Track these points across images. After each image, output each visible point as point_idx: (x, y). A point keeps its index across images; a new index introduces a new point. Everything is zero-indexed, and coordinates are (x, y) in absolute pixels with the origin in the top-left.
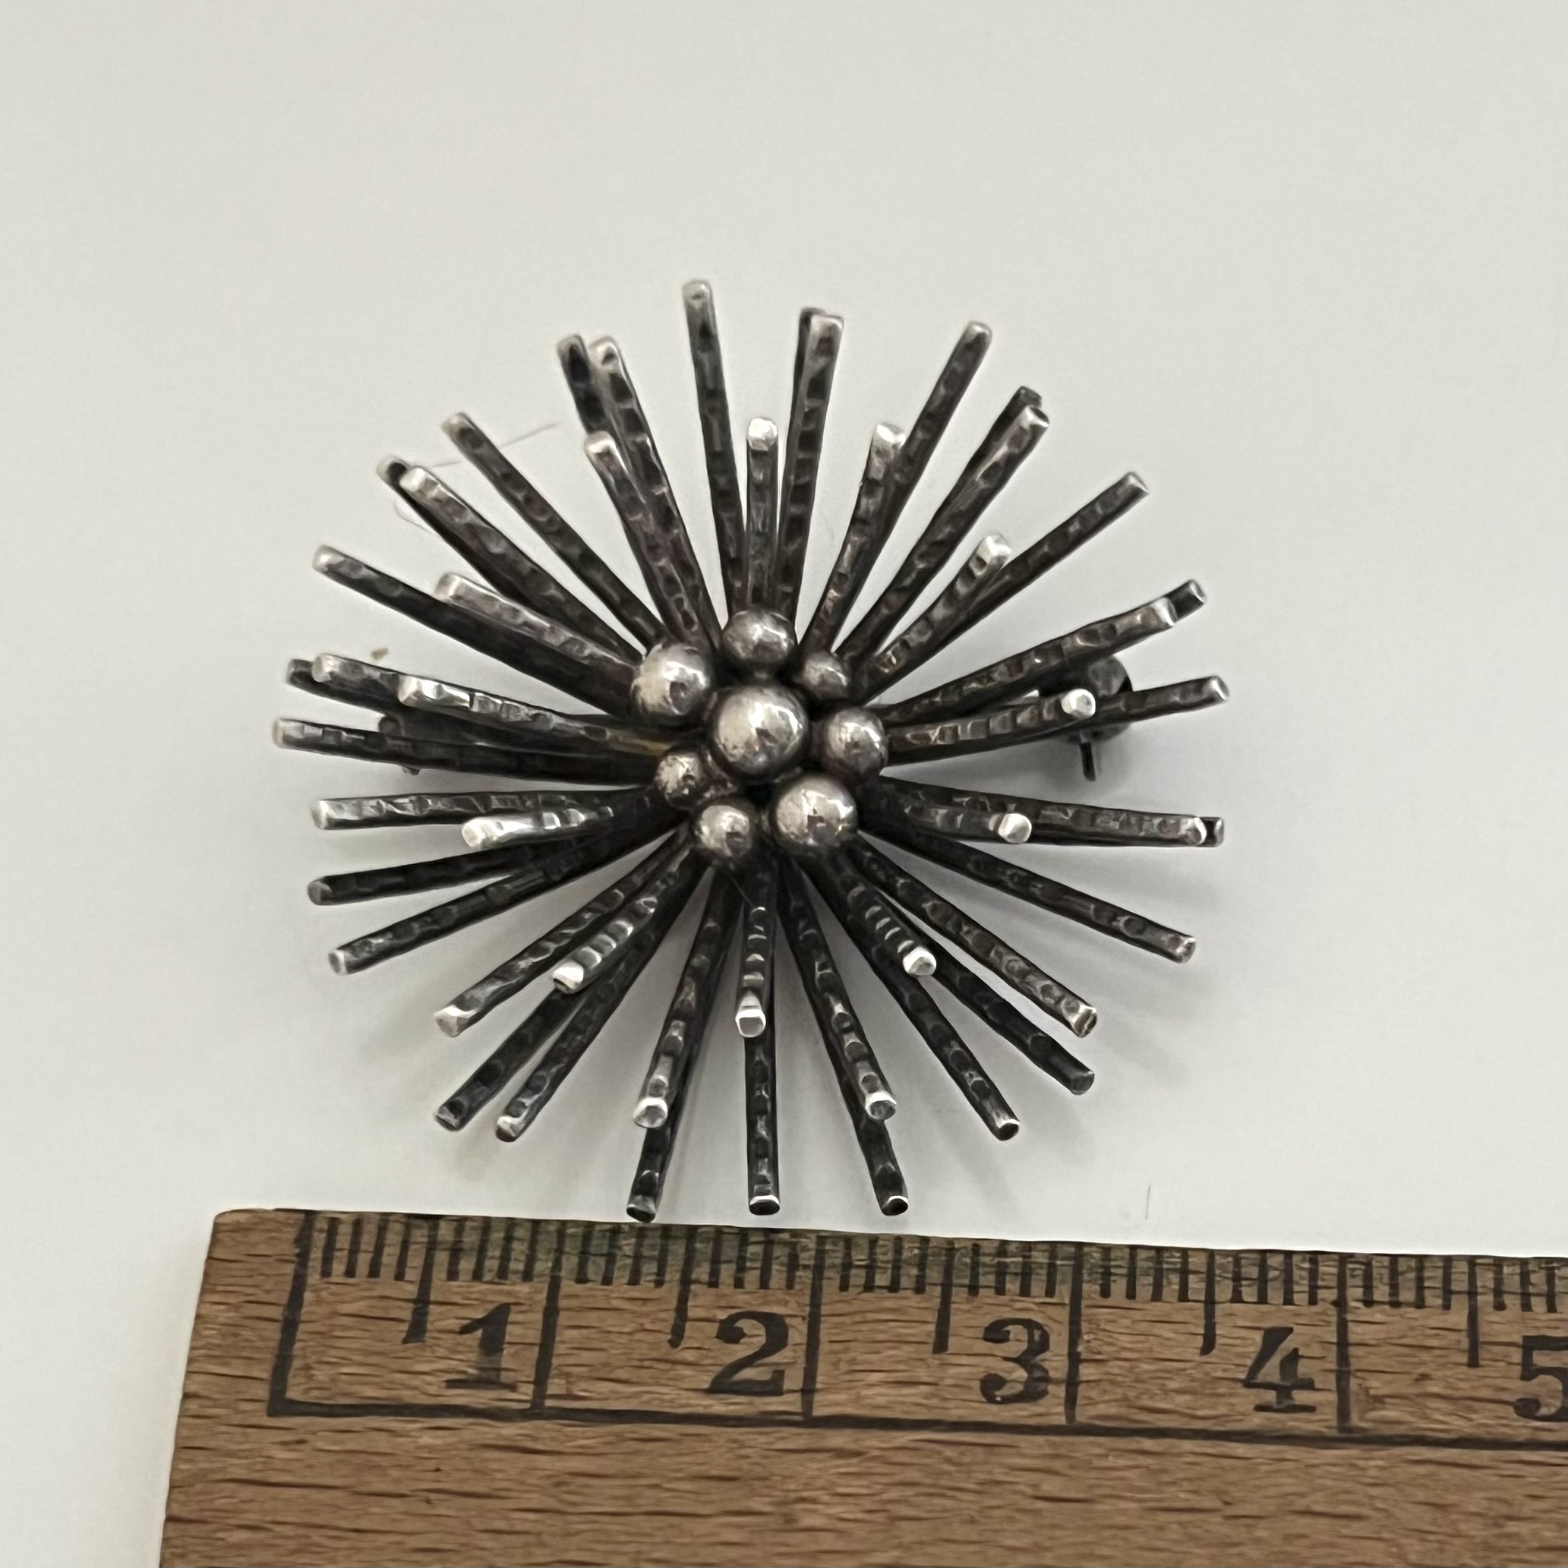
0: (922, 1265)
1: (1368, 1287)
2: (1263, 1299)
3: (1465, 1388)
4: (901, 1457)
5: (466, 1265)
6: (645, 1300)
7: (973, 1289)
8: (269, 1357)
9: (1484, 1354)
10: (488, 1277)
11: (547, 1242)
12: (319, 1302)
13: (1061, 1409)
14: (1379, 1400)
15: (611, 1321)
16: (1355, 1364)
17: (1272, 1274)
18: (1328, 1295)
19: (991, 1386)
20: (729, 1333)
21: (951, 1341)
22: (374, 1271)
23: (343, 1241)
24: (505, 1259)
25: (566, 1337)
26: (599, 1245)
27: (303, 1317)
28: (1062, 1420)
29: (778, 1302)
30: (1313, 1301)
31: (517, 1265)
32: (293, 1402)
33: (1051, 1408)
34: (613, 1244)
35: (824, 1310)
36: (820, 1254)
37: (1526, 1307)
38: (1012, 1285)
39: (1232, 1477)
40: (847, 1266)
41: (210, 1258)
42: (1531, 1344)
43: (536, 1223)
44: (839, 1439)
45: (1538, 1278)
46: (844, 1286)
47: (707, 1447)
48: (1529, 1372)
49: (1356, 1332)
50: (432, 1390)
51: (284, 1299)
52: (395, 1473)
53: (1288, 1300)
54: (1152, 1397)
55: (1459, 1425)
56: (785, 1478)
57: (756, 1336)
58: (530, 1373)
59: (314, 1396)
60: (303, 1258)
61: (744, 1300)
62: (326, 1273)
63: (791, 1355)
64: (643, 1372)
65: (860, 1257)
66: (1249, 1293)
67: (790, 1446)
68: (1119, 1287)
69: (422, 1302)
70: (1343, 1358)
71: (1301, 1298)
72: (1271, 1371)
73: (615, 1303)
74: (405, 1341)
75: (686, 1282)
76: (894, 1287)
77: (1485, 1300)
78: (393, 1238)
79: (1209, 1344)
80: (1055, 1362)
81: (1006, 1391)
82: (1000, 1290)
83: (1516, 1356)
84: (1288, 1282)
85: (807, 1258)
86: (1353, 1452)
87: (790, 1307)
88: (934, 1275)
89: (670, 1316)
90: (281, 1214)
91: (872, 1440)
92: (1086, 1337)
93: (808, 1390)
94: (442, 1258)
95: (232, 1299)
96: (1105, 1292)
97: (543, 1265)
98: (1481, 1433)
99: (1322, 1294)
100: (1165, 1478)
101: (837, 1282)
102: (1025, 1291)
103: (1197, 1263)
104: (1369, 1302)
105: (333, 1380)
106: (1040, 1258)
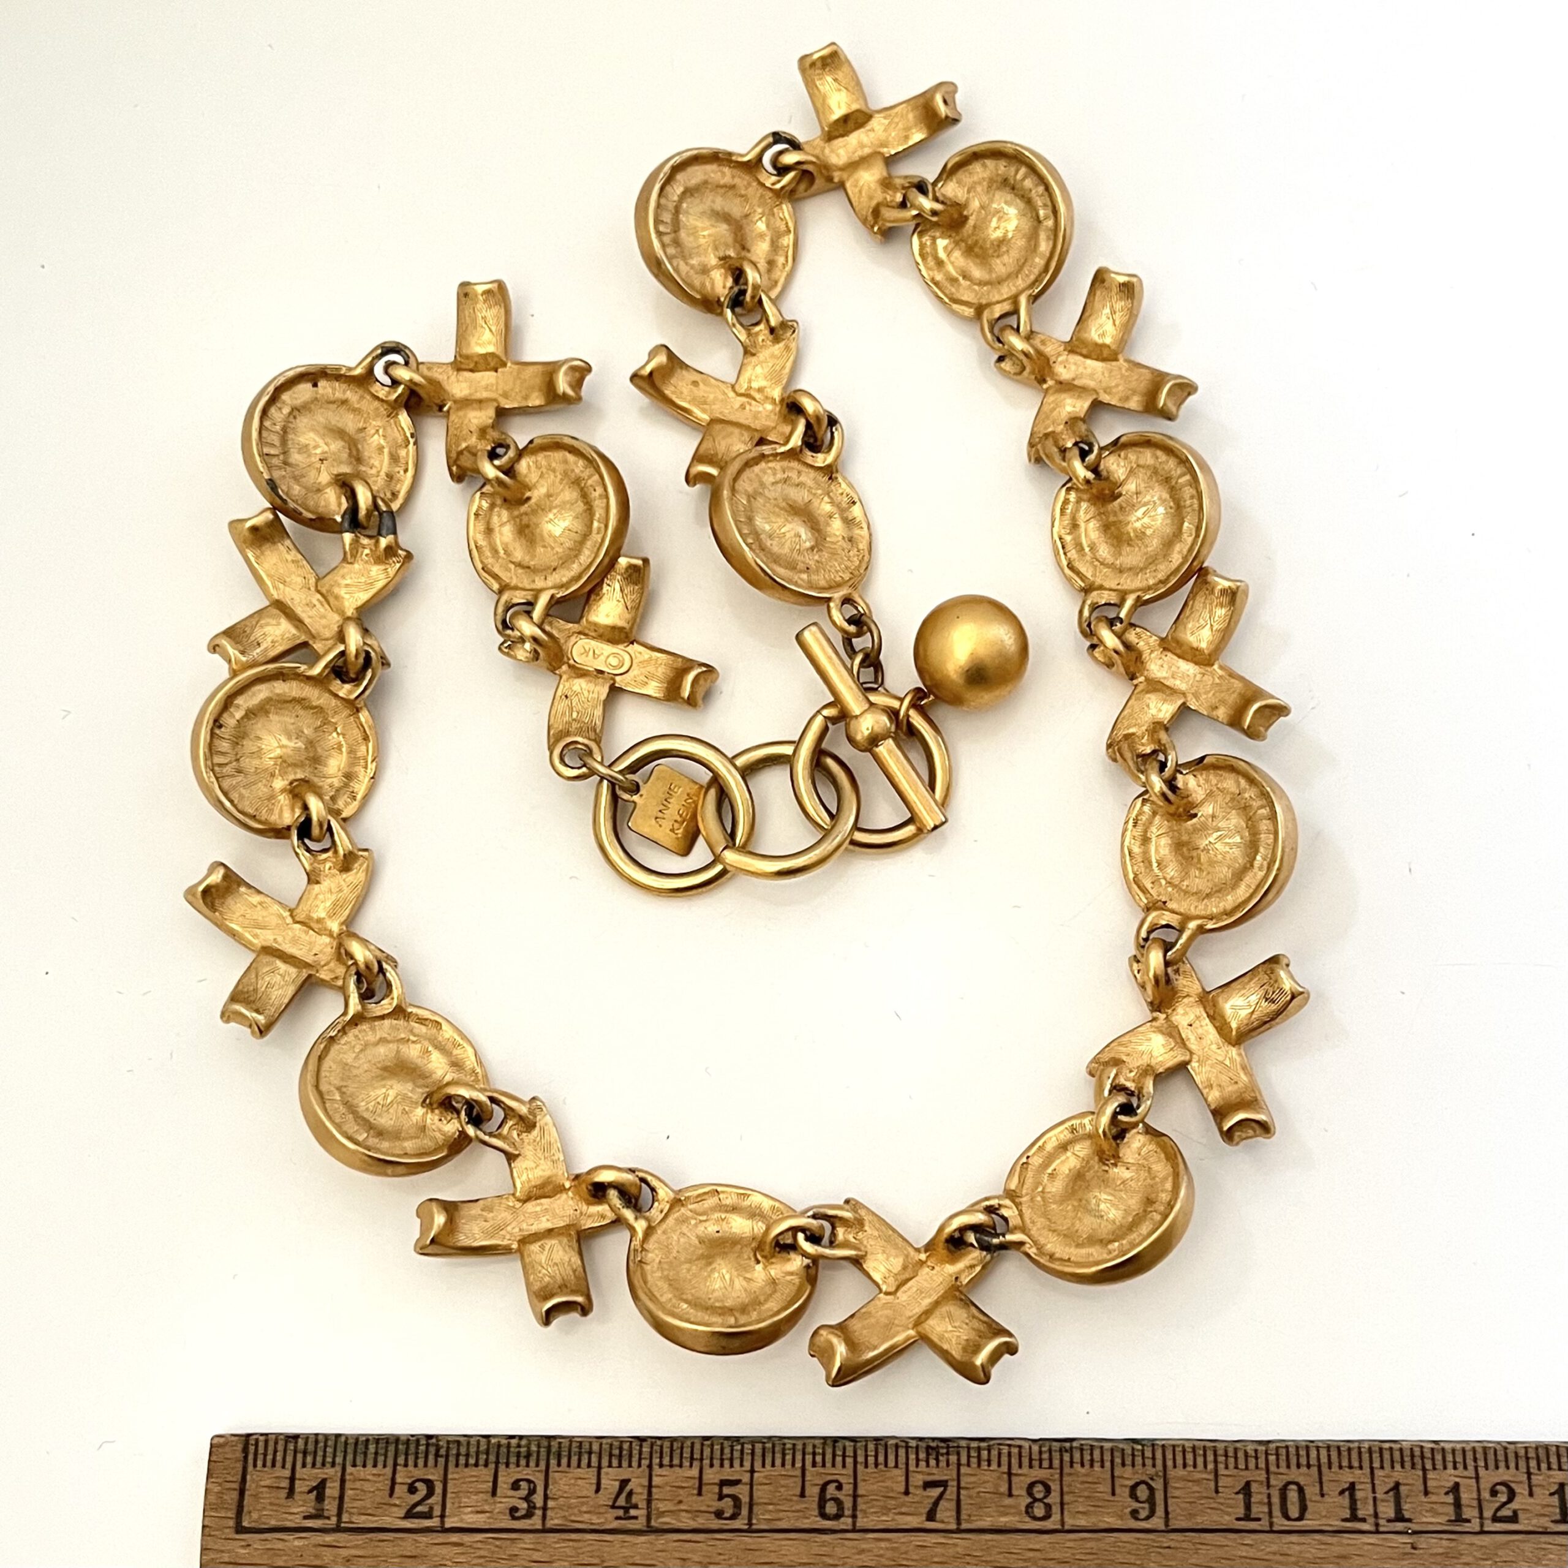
0: (487, 1453)
1: (661, 1457)
2: (620, 1466)
3: (696, 1507)
4: (479, 1545)
5: (309, 1459)
6: (379, 1475)
7: (507, 1465)
8: (234, 1507)
9: (704, 1488)
10: (318, 1464)
11: (340, 1447)
12: (253, 1481)
13: (540, 1522)
14: (662, 1514)
15: (367, 1486)
16: (655, 1496)
17: (625, 1452)
18: (645, 1462)
19: (513, 1510)
20: (412, 1489)
21: (499, 1491)
22: (273, 1465)
23: (261, 1450)
24: (324, 1456)
25: (349, 1493)
26: (361, 1448)
27: (247, 1486)
28: (539, 1527)
29: (433, 1474)
30: (640, 1466)
31: (329, 1460)
32: (245, 1528)
33: (536, 1522)
34: (367, 1448)
35: (450, 1476)
36: (448, 1448)
37: (722, 1465)
38: (523, 1462)
39: (607, 1549)
40: (458, 1455)
41: (209, 1461)
42: (723, 1483)
43: (338, 1436)
44: (454, 1538)
45: (727, 1451)
46: (457, 1465)
47: (404, 1544)
48: (721, 1497)
49: (656, 1481)
50: (297, 1521)
51: (239, 1477)
52: (285, 1558)
53: (630, 1466)
54: (575, 1515)
55: (693, 1524)
56: (436, 1555)
57: (422, 1488)
58: (334, 1511)
59: (253, 1525)
60: (246, 1458)
61: (419, 1473)
62: (255, 1466)
63: (436, 1499)
64: (380, 1511)
65: (463, 1450)
66: (615, 1462)
67: (436, 1541)
68: (564, 1461)
69: (292, 1479)
70: (650, 1493)
71: (635, 1464)
72: (621, 1501)
73: (369, 1477)
74: (287, 1498)
75: (395, 1465)
76: (476, 1465)
77: (706, 1462)
78: (280, 1447)
79: (598, 1490)
80: (538, 1499)
81: (517, 1515)
82: (518, 1465)
83: (716, 1489)
84: (630, 1456)
85: (443, 1452)
86: (652, 1537)
87: (434, 1475)
88: (492, 1458)
89: (389, 1482)
90: (236, 1438)
91: (467, 1538)
92: (551, 1487)
93: (442, 1516)
94: (300, 1456)
95: (219, 1480)
96: (559, 1465)
97: (339, 1460)
98: (701, 1527)
99: (643, 1462)
100: (580, 1551)
101: (454, 1462)
102: (528, 1465)
103: (595, 1447)
104: (661, 1465)
105: (260, 1518)
106: (534, 1448)
